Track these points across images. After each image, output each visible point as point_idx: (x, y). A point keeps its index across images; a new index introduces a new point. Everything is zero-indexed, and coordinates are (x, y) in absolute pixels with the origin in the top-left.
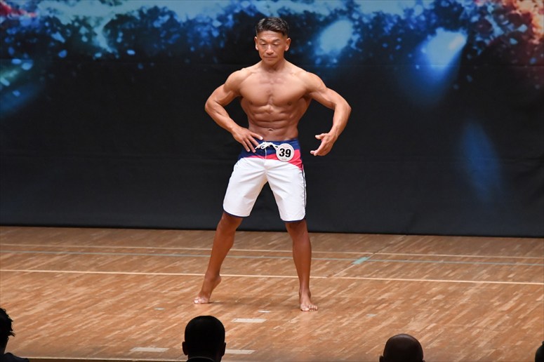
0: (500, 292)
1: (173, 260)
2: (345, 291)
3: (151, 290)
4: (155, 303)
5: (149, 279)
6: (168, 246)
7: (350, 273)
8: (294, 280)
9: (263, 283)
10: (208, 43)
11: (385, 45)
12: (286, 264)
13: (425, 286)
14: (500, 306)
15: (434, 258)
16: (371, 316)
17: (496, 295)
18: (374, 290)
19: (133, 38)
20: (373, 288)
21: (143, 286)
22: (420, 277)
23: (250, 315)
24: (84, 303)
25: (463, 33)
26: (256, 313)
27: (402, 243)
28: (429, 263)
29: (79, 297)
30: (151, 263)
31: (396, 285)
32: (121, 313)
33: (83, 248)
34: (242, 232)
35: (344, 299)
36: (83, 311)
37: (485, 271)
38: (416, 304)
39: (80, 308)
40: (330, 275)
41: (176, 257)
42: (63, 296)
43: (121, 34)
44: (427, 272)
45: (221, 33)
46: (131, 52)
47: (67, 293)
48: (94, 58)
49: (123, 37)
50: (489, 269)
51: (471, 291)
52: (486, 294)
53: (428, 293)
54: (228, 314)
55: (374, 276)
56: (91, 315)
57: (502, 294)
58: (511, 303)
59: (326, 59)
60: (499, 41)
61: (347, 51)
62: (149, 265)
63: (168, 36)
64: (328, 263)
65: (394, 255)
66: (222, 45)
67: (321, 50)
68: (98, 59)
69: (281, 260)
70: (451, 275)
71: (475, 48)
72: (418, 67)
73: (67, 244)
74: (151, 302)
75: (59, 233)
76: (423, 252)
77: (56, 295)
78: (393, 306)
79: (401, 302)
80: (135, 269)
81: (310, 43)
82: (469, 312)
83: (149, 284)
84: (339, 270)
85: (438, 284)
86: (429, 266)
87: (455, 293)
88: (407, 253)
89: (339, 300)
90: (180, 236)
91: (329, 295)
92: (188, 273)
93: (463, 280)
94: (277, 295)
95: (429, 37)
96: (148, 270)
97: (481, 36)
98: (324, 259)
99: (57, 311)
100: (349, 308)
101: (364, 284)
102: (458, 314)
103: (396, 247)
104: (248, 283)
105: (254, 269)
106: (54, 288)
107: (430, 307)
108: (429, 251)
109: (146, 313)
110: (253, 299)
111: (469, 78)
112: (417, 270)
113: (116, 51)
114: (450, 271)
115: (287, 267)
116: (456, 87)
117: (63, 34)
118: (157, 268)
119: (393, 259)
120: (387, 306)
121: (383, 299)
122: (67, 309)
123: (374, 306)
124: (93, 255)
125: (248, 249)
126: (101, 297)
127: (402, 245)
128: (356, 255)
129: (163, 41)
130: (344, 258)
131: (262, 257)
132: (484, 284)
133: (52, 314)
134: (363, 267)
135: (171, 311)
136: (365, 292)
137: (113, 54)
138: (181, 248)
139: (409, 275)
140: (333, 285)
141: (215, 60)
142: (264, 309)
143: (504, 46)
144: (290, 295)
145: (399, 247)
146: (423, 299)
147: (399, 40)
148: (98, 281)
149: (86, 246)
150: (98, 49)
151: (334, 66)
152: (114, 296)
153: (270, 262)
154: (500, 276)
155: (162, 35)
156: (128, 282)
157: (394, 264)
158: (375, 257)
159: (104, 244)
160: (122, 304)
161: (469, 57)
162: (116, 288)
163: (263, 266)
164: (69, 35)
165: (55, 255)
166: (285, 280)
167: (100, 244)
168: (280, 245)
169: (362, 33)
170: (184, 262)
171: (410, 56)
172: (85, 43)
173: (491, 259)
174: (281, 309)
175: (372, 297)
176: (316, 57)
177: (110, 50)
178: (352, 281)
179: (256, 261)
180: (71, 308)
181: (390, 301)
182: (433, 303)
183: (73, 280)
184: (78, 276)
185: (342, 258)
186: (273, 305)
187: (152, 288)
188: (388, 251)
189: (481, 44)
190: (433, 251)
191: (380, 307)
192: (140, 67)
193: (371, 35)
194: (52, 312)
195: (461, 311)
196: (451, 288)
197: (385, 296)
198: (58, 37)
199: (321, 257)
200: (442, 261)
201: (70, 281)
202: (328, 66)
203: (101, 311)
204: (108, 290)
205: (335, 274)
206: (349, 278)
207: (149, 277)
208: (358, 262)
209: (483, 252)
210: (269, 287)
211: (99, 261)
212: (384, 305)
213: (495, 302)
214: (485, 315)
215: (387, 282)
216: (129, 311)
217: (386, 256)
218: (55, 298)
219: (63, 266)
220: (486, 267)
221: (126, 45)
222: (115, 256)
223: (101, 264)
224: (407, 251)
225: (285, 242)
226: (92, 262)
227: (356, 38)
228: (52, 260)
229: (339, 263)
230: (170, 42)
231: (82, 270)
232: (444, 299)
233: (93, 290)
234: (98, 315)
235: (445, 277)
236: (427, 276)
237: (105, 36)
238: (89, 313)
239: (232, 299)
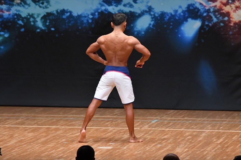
0: (217, 135)
1: (71, 121)
2: (148, 134)
3: (62, 134)
4: (64, 140)
5: (61, 130)
6: (70, 115)
7: (150, 127)
8: (125, 130)
9: (111, 131)
10: (87, 25)
11: (165, 26)
12: (121, 123)
13: (183, 132)
14: (216, 141)
15: (187, 120)
16: (159, 145)
17: (214, 136)
18: (161, 134)
19: (54, 23)
20: (160, 133)
21: (58, 132)
22: (181, 128)
23: (106, 145)
24: (31, 140)
25: (200, 21)
26: (108, 144)
27: (173, 113)
28: (185, 122)
29: (30, 137)
30: (62, 122)
31: (170, 132)
32: (48, 145)
33: (31, 116)
34: (102, 109)
35: (147, 138)
36: (32, 143)
37: (210, 126)
38: (179, 140)
39: (30, 142)
40: (141, 128)
41: (73, 120)
42: (22, 137)
43: (48, 21)
44: (184, 126)
45: (93, 21)
46: (53, 29)
47: (24, 136)
48: (36, 32)
49: (49, 22)
50: (211, 125)
51: (204, 134)
52: (210, 136)
53: (184, 135)
54: (96, 145)
55: (161, 128)
56: (35, 145)
57: (217, 136)
58: (221, 140)
59: (139, 32)
60: (216, 24)
61: (149, 28)
62: (61, 123)
63: (69, 22)
64: (140, 122)
65: (169, 118)
66: (93, 26)
67: (137, 28)
68: (38, 32)
69: (119, 121)
70: (195, 127)
71: (205, 27)
72: (180, 36)
73: (24, 114)
74: (61, 140)
75: (20, 109)
76: (182, 117)
77: (20, 137)
78: (169, 141)
79: (172, 139)
80: (54, 125)
81: (132, 25)
82: (203, 144)
83: (61, 132)
84: (145, 125)
85: (189, 131)
86: (185, 123)
87: (196, 136)
88: (175, 118)
89: (145, 139)
90: (74, 110)
91: (141, 136)
92: (78, 127)
93: (200, 130)
94: (117, 136)
95: (185, 22)
96: (60, 125)
97: (208, 22)
98: (138, 120)
99: (20, 144)
100: (149, 142)
101: (156, 131)
102: (198, 145)
103: (170, 115)
104: (105, 131)
105: (107, 125)
106: (19, 134)
107: (185, 142)
108: (185, 117)
109: (59, 145)
110: (107, 138)
111: (203, 41)
112: (180, 125)
113: (46, 28)
114: (194, 126)
115: (122, 124)
116: (197, 44)
117: (23, 21)
118: (64, 125)
119: (169, 120)
120: (166, 141)
121: (164, 138)
122: (24, 143)
123: (160, 141)
124: (36, 119)
125: (105, 116)
126: (40, 137)
127: (173, 114)
128: (152, 119)
129: (67, 24)
130: (147, 120)
131: (111, 119)
132: (209, 131)
133: (18, 145)
134: (156, 124)
135: (71, 144)
136: (157, 135)
137: (45, 30)
138: (75, 116)
139: (176, 127)
140: (142, 132)
141: (90, 32)
142: (112, 142)
143: (218, 26)
144: (123, 136)
145: (171, 115)
146: (182, 138)
147: (171, 24)
148: (38, 131)
149: (33, 115)
150: (38, 28)
151: (143, 35)
152: (45, 137)
153: (114, 122)
154: (216, 128)
155: (66, 22)
156: (52, 131)
157: (169, 123)
158: (161, 119)
159: (41, 114)
160: (49, 140)
161: (202, 31)
162: (46, 133)
163: (111, 123)
164: (25, 22)
165: (19, 119)
166: (121, 129)
167: (39, 114)
168: (119, 114)
169: (155, 21)
170: (76, 122)
171: (176, 31)
172: (32, 25)
173: (212, 120)
174: (120, 143)
175: (160, 137)
176: (135, 31)
177: (43, 28)
178: (151, 130)
179: (108, 121)
180: (26, 142)
181: (168, 139)
182: (187, 140)
183: (27, 130)
184: (29, 128)
185: (146, 120)
186: (116, 141)
187: (62, 133)
188: (167, 117)
189: (208, 25)
190: (187, 117)
191: (163, 142)
192: (57, 35)
193: (159, 22)
194: (18, 144)
195: (199, 144)
196: (195, 133)
197: (166, 137)
198: (20, 22)
199: (137, 120)
200: (190, 121)
201: (26, 130)
202: (140, 35)
203: (39, 143)
204: (43, 134)
205: (143, 127)
206: (149, 129)
207: (61, 129)
208: (153, 122)
209: (209, 117)
210: (114, 133)
211: (39, 121)
212: (165, 141)
213: (214, 140)
214: (210, 145)
215: (166, 131)
216: (52, 143)
217: (166, 119)
218: (19, 138)
219: (23, 124)
220: (210, 124)
221: (51, 26)
222: (46, 119)
223: (39, 123)
224: (175, 117)
225: (121, 113)
226: (36, 122)
227: (152, 23)
228: (18, 121)
229: (145, 122)
230: (70, 25)
231: (31, 126)
232: (192, 138)
233: (36, 135)
234: (38, 145)
235: (192, 129)
236: (184, 128)
237: (41, 22)
238: (34, 145)
239: (98, 138)
